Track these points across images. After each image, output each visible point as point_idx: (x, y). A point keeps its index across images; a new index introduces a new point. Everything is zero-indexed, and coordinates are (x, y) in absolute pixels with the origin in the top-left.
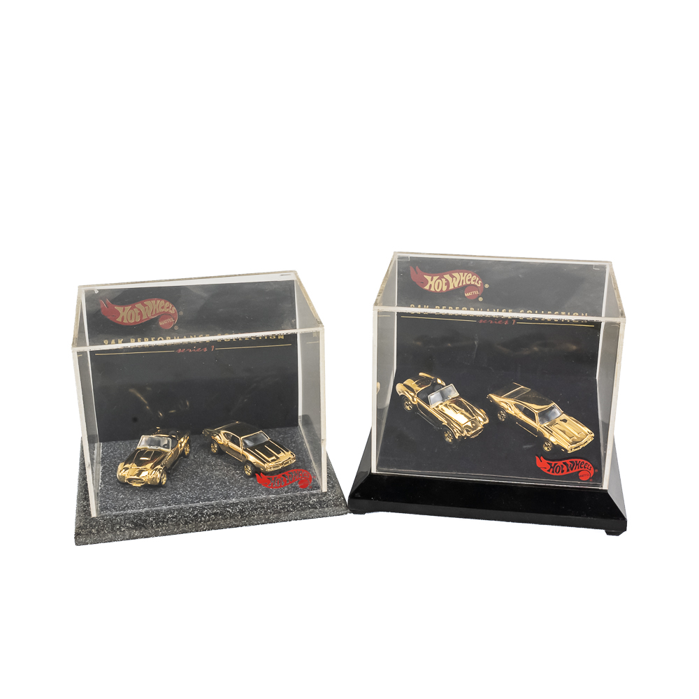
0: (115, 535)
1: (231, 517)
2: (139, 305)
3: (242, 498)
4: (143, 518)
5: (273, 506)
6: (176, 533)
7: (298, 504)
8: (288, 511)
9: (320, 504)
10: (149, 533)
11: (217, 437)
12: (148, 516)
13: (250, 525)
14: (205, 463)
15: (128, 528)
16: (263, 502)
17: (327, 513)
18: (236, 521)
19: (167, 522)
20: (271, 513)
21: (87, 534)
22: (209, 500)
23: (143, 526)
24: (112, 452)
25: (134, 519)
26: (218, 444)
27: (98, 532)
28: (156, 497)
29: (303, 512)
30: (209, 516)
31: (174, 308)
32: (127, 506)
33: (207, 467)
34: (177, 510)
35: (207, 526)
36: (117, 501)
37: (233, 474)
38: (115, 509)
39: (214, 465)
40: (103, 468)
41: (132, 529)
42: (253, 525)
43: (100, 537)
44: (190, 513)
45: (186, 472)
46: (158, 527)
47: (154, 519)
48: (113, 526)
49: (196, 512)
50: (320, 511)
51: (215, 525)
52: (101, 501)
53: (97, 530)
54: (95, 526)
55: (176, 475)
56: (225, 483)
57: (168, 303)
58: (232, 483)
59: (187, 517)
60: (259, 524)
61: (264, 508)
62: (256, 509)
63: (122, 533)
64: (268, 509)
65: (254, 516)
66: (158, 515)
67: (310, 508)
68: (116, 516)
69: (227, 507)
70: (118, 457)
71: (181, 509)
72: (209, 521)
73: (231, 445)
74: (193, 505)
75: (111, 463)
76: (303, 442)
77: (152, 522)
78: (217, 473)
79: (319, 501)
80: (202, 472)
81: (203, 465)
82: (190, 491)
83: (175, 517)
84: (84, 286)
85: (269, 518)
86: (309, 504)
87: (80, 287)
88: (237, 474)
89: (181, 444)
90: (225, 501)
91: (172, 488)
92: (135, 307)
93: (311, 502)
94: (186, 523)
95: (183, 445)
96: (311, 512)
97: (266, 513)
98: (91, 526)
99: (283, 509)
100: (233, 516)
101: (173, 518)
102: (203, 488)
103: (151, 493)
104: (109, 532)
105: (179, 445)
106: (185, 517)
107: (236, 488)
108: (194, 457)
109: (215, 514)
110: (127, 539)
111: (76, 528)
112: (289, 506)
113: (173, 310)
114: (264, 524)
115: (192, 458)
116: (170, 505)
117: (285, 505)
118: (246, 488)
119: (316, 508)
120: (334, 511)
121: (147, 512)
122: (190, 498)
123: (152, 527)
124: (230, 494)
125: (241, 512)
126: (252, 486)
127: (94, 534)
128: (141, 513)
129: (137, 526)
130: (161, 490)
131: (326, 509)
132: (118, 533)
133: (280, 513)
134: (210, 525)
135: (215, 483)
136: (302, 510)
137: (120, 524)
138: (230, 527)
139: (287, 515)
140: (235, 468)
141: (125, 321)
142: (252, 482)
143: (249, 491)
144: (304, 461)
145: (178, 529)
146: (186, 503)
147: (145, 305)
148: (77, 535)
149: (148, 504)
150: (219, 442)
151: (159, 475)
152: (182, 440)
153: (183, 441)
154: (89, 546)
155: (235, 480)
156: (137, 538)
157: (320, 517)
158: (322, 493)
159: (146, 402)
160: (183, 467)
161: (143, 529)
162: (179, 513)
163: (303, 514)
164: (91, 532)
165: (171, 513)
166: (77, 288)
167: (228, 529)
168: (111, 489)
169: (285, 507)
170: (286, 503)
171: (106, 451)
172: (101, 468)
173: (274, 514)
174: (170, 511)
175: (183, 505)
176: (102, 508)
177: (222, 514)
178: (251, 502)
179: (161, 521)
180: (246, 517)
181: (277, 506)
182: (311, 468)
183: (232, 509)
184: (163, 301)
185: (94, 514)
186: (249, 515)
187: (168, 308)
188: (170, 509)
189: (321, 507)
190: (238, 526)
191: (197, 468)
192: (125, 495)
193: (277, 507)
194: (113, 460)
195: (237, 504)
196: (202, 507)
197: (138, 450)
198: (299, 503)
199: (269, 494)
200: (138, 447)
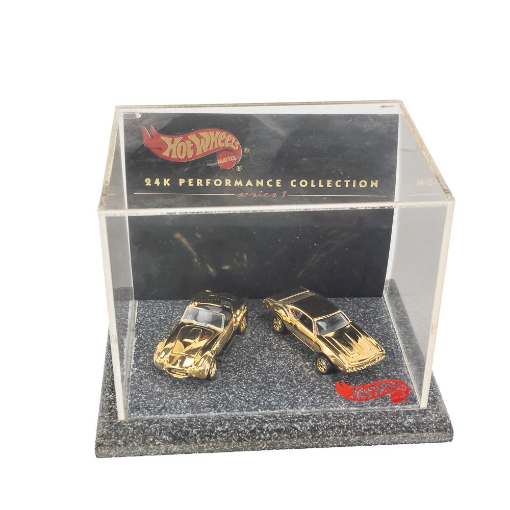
0: (147, 449)
1: (299, 437)
2: (192, 137)
3: (314, 409)
4: (184, 429)
5: (355, 426)
6: (226, 451)
7: (388, 425)
8: (374, 433)
9: (418, 428)
10: (192, 449)
11: (281, 311)
12: (191, 426)
13: (323, 446)
14: (265, 345)
15: (165, 441)
16: (342, 417)
17: (425, 438)
18: (304, 441)
19: (216, 437)
20: (352, 434)
21: (111, 446)
22: (270, 406)
23: (184, 440)
24: (149, 316)
25: (173, 429)
26: (283, 321)
27: (126, 444)
28: (203, 396)
29: (394, 436)
30: (270, 433)
31: (238, 143)
32: (164, 407)
33: (268, 352)
34: (229, 420)
35: (267, 444)
36: (152, 397)
37: (301, 367)
38: (149, 410)
39: (277, 349)
40: (138, 341)
41: (170, 443)
42: (327, 446)
43: (128, 450)
44: (246, 427)
45: (241, 357)
46: (203, 443)
47: (199, 432)
48: (145, 437)
49: (253, 426)
50: (418, 436)
51: (277, 444)
52: (131, 395)
53: (124, 442)
54: (122, 436)
55: (228, 362)
56: (291, 381)
57: (230, 136)
58: (301, 382)
59: (241, 432)
60: (334, 446)
61: (343, 427)
62: (332, 428)
63: (156, 447)
64: (348, 429)
65: (329, 437)
66: (204, 426)
67: (403, 432)
68: (150, 422)
69: (294, 422)
70: (157, 326)
71: (234, 418)
72: (270, 439)
73: (300, 326)
74: (250, 414)
75: (147, 334)
76: (389, 323)
77: (195, 435)
78: (281, 363)
79: (417, 422)
80: (262, 360)
81: (263, 349)
82: (246, 390)
83: (227, 431)
84: (123, 107)
85: (348, 440)
86: (403, 426)
87: (117, 108)
88: (307, 366)
89: (236, 318)
90: (291, 411)
91: (222, 381)
92: (188, 139)
93: (406, 424)
94: (240, 440)
95: (239, 319)
96: (404, 437)
97: (345, 435)
98: (117, 434)
99: (368, 430)
100: (301, 435)
101: (224, 432)
102: (264, 387)
103: (196, 388)
104: (140, 445)
105: (234, 320)
106: (239, 432)
107: (305, 391)
108: (251, 333)
109: (279, 431)
110: (162, 454)
111: (98, 436)
112: (376, 426)
113: (236, 145)
114: (341, 446)
115: (249, 335)
116: (219, 411)
117: (370, 425)
118: (318, 393)
119: (412, 432)
120: (434, 437)
121: (190, 419)
122: (246, 401)
123: (196, 442)
124: (298, 399)
125: (313, 430)
126: (326, 389)
127: (120, 445)
128: (182, 422)
129: (176, 440)
130: (209, 385)
131: (425, 434)
132: (151, 446)
133: (364, 435)
134: (271, 444)
135: (278, 379)
136: (394, 433)
137: (154, 435)
138: (297, 448)
139: (373, 438)
140: (303, 357)
141: (174, 156)
142: (328, 384)
143: (323, 398)
144: (393, 354)
145: (228, 446)
146: (241, 409)
147: (200, 137)
148: (99, 445)
149: (192, 406)
150: (284, 318)
151: (208, 367)
152: (238, 313)
153: (239, 315)
154: (113, 459)
155: (304, 378)
156: (175, 453)
157: (415, 443)
158: (420, 412)
159: (195, 254)
160: (238, 348)
161: (184, 444)
162: (231, 426)
163: (395, 438)
164: (116, 443)
165: (221, 425)
166: (114, 110)
167: (294, 450)
168: (146, 377)
169: (371, 429)
170: (372, 422)
171: (142, 315)
172: (135, 340)
173: (356, 435)
174: (219, 421)
175: (236, 413)
176: (133, 408)
177: (287, 431)
178: (326, 416)
179: (208, 436)
180: (319, 437)
181: (360, 426)
182: (403, 366)
183: (301, 426)
184: (224, 133)
185: (122, 416)
186: (323, 436)
187: (230, 142)
188: (220, 417)
189: (418, 431)
190: (307, 447)
191: (255, 352)
192: (163, 388)
193: (361, 428)
194: (151, 329)
195: (307, 418)
196: (261, 419)
197: (184, 324)
198: (391, 423)
199: (349, 406)
200: (183, 320)
